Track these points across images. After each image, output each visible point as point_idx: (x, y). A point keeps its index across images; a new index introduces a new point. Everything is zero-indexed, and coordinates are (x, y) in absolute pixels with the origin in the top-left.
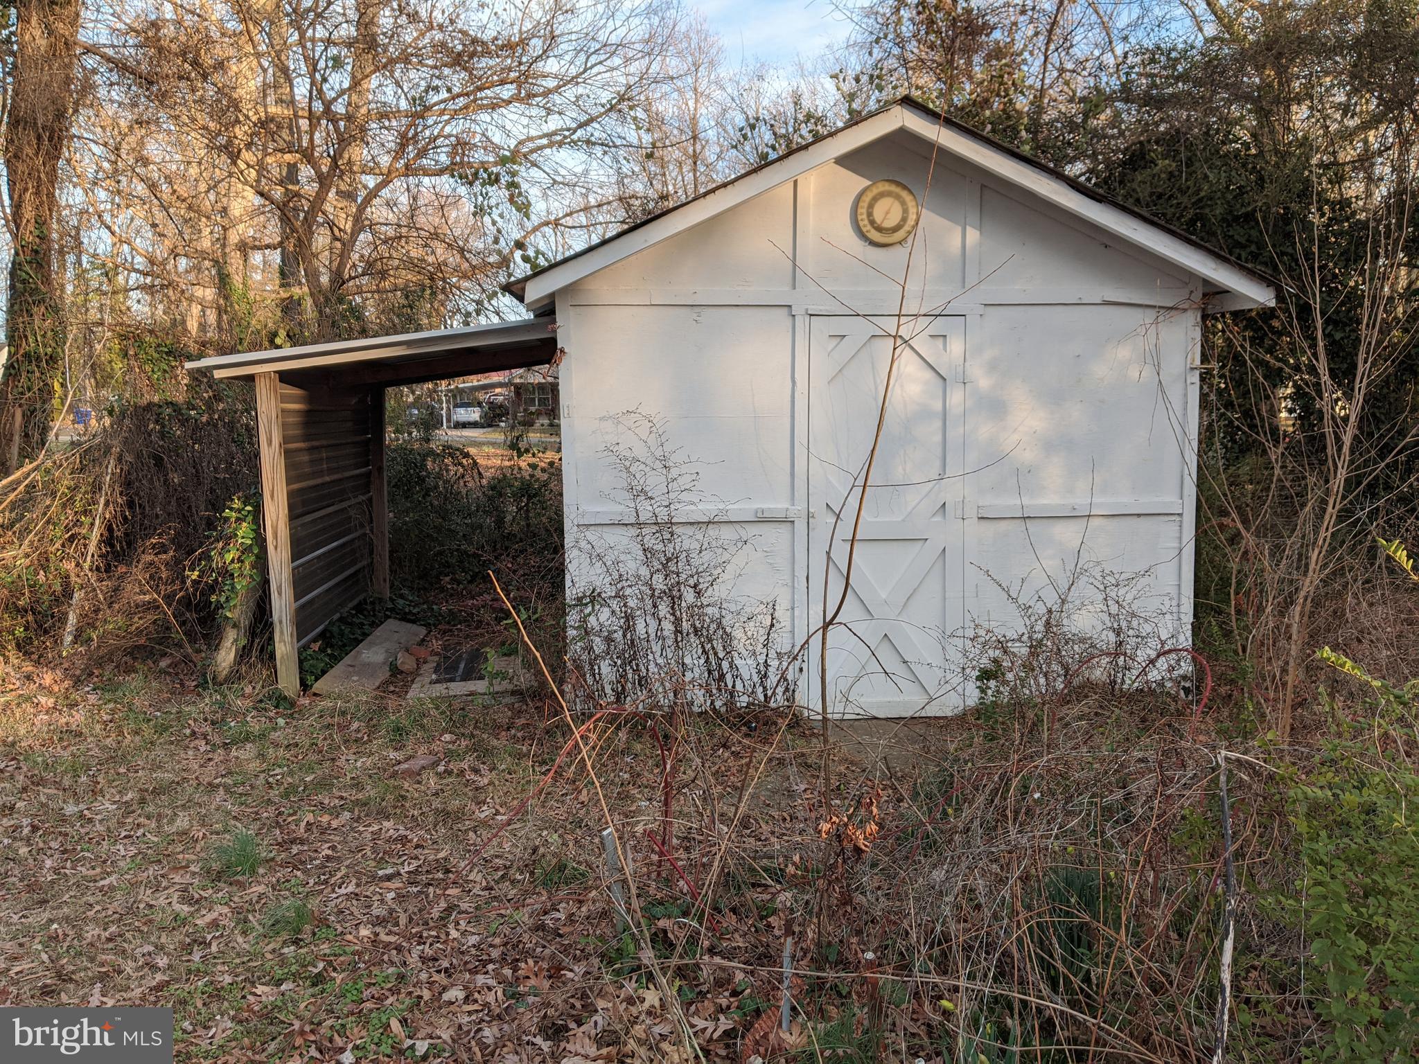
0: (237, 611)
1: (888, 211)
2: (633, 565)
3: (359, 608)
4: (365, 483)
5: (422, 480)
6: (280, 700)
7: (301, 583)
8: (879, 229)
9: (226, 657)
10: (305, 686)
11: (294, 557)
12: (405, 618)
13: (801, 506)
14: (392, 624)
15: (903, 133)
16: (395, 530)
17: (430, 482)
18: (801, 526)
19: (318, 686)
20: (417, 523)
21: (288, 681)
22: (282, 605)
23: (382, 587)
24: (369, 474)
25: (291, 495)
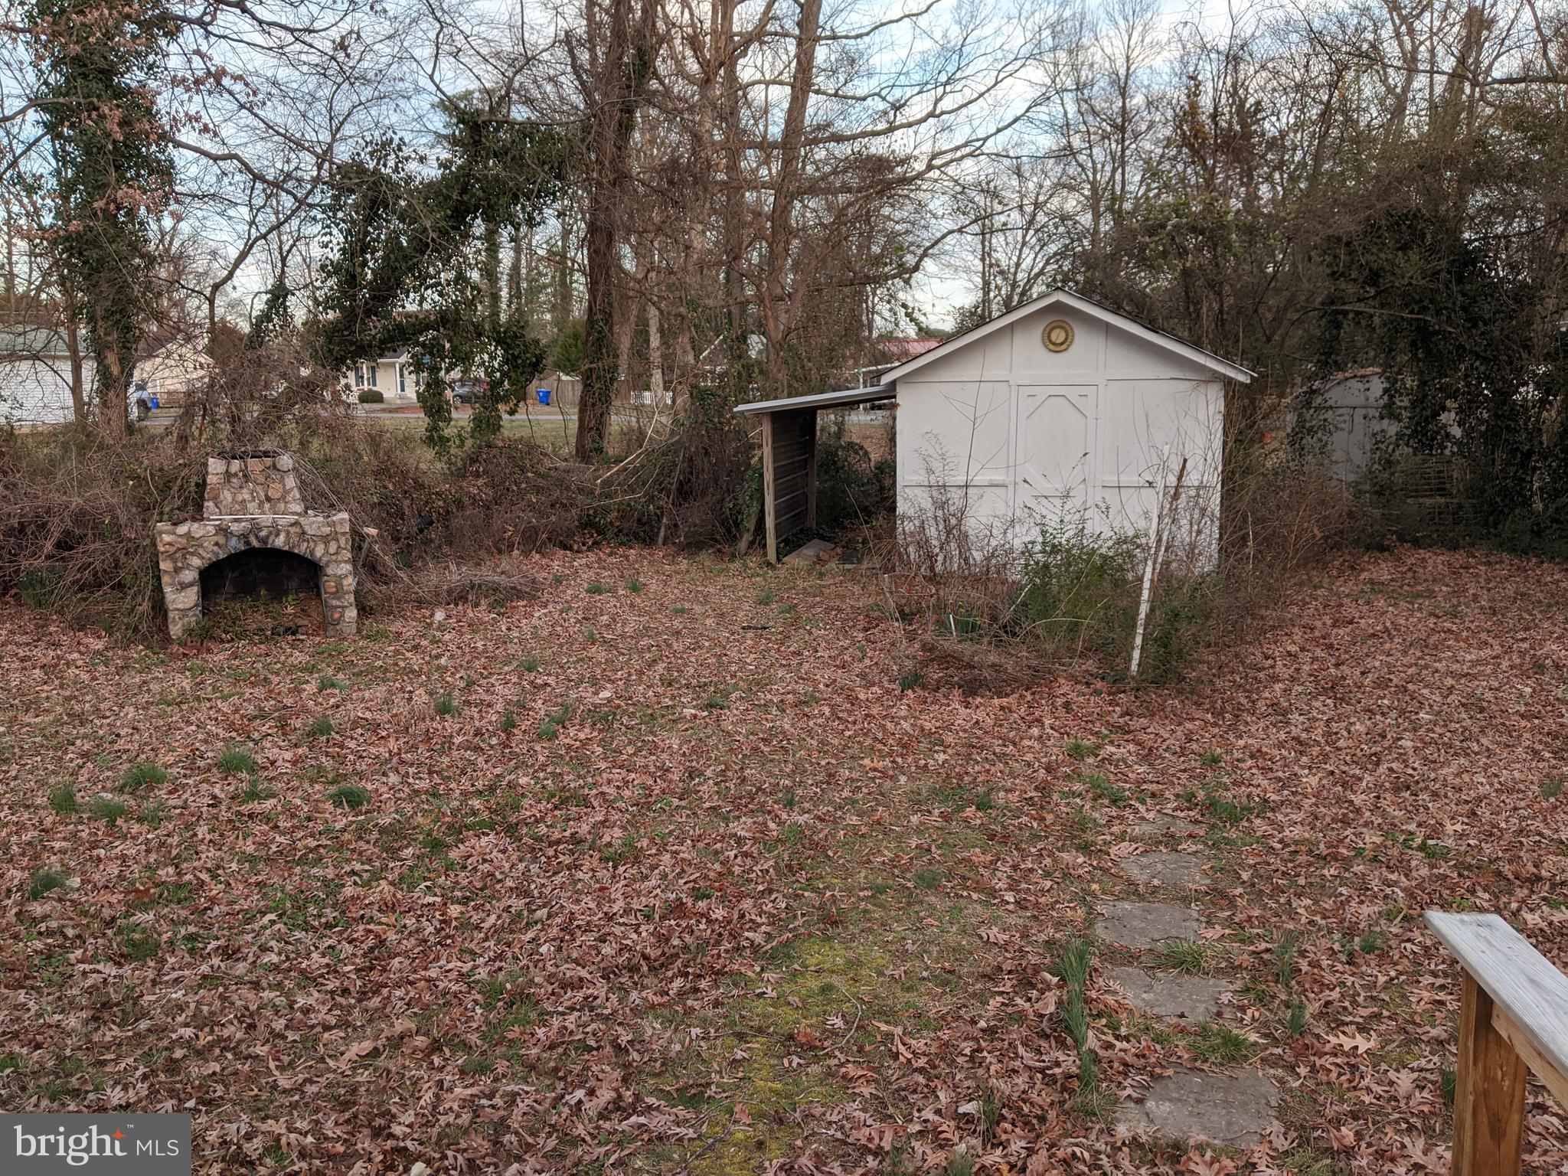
0: (751, 524)
1: (1058, 336)
2: (927, 504)
3: (802, 530)
4: (804, 464)
5: (835, 463)
6: (769, 564)
7: (778, 514)
8: (1054, 344)
9: (743, 545)
10: (779, 560)
11: (776, 499)
12: (823, 538)
13: (1011, 479)
14: (816, 541)
15: (1058, 302)
16: (819, 492)
17: (840, 464)
18: (1011, 488)
19: (785, 559)
20: (832, 488)
21: (772, 555)
22: (770, 522)
23: (812, 523)
24: (806, 460)
25: (775, 469)
